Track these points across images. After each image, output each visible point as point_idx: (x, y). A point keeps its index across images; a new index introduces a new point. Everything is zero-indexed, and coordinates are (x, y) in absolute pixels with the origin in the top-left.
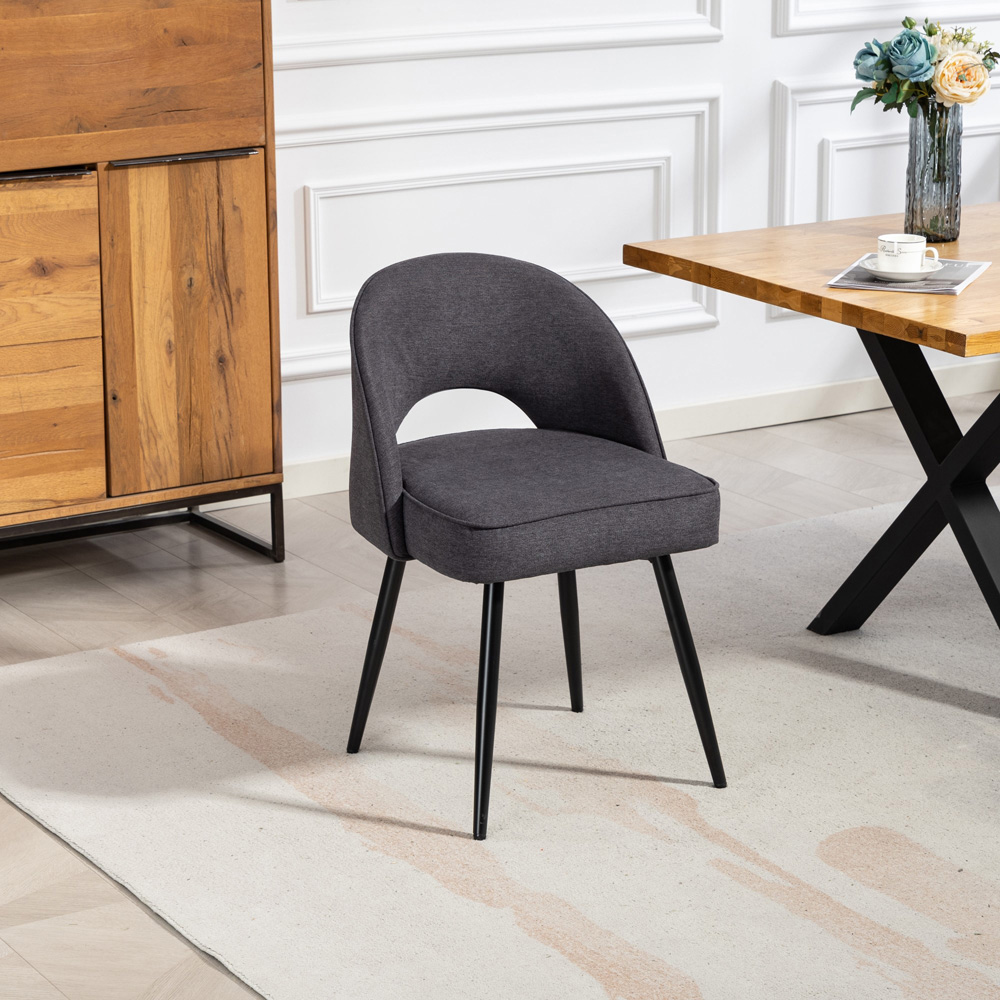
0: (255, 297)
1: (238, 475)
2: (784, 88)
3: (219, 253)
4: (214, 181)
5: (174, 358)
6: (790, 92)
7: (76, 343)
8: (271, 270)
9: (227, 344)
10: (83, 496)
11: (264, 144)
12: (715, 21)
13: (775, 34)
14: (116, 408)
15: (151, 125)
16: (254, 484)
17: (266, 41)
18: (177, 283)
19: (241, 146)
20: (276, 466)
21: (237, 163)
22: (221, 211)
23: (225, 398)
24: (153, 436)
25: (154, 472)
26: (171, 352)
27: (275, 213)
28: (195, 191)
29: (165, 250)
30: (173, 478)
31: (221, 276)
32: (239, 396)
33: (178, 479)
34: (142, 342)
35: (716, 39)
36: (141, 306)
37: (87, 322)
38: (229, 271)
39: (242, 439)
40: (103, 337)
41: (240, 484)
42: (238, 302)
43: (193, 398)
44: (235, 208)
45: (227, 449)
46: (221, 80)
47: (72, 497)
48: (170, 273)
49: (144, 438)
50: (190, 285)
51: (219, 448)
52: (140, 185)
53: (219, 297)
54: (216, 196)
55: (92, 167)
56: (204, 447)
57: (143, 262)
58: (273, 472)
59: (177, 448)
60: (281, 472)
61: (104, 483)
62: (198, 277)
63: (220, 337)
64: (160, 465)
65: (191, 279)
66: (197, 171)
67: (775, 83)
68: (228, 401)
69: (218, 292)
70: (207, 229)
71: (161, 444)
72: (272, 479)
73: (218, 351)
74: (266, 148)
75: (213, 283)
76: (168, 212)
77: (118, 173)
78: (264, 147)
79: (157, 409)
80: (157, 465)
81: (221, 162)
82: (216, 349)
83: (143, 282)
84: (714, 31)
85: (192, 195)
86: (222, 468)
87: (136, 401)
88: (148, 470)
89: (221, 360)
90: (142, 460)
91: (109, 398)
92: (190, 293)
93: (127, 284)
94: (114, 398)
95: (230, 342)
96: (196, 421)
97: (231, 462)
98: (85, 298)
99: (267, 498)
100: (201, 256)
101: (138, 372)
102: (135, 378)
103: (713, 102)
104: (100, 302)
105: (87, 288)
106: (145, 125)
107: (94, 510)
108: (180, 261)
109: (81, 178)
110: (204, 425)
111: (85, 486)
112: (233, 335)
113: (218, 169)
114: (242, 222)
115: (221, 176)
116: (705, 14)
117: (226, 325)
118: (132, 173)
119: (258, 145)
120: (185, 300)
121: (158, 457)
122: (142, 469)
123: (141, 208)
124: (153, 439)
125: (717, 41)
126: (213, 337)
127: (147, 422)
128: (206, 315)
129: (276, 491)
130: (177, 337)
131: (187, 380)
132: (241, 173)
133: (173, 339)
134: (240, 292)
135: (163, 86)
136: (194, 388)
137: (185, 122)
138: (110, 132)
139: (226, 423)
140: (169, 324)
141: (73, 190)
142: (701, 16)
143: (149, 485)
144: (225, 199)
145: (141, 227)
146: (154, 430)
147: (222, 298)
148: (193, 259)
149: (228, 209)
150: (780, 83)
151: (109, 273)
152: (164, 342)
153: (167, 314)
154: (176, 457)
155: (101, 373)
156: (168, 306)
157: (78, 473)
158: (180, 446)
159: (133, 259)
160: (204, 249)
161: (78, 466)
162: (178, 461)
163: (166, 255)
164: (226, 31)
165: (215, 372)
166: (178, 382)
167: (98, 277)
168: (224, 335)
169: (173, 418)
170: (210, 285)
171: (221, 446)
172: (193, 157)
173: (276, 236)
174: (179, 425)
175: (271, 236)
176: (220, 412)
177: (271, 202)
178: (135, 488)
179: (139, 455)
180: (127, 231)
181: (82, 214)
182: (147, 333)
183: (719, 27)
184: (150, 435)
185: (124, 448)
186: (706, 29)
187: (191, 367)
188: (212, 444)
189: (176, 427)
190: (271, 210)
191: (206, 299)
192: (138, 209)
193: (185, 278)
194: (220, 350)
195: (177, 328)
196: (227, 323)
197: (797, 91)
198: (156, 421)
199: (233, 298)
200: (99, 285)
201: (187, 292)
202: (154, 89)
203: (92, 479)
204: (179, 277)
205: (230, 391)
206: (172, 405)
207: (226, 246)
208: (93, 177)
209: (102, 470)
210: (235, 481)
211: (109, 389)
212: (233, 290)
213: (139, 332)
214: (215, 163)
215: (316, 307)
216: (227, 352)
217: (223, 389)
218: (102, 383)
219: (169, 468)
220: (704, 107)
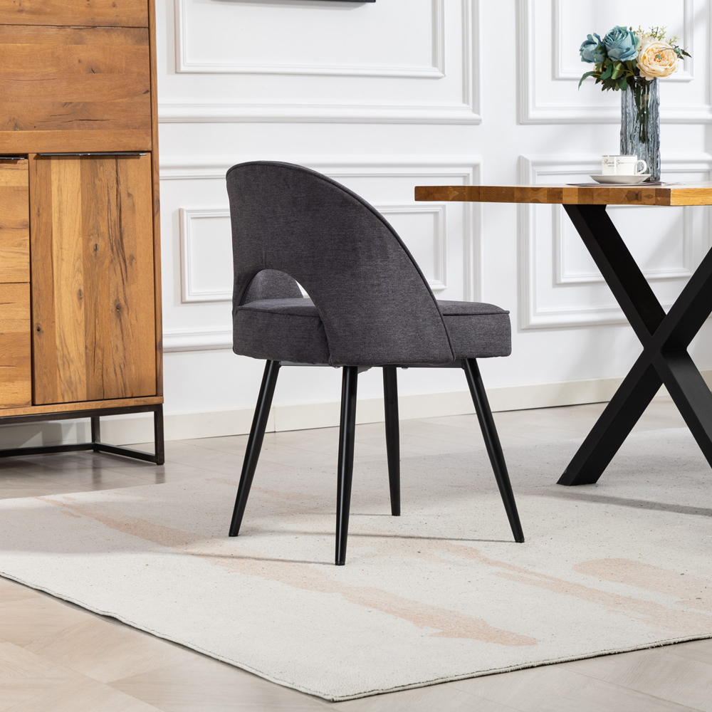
0: (143, 261)
1: (130, 396)
2: (527, 160)
3: (117, 227)
4: (114, 174)
5: (83, 303)
6: (530, 164)
7: (11, 286)
8: (156, 243)
9: (122, 295)
10: (13, 402)
11: (151, 149)
12: (476, 109)
13: (519, 123)
14: (40, 337)
15: (68, 129)
16: (142, 403)
17: (152, 75)
18: (86, 247)
19: (134, 150)
20: (159, 391)
21: (130, 162)
22: (119, 196)
23: (121, 336)
24: (67, 361)
25: (67, 389)
26: (81, 298)
27: (159, 201)
28: (100, 180)
29: (78, 223)
30: (82, 394)
31: (118, 244)
32: (131, 336)
33: (85, 395)
34: (59, 289)
35: (476, 123)
36: (59, 262)
37: (19, 270)
38: (124, 241)
39: (133, 368)
40: (31, 283)
41: (132, 402)
42: (131, 265)
43: (97, 334)
44: (129, 195)
45: (122, 375)
46: (120, 100)
47: (5, 402)
48: (81, 239)
49: (60, 362)
50: (96, 249)
51: (116, 374)
52: (60, 172)
53: (117, 260)
54: (115, 185)
55: (26, 156)
56: (105, 372)
57: (61, 229)
58: (156, 396)
59: (85, 371)
60: (162, 396)
61: (30, 394)
62: (101, 244)
63: (117, 290)
64: (72, 383)
65: (96, 245)
66: (102, 165)
67: (520, 158)
68: (123, 339)
69: (116, 257)
70: (109, 208)
71: (72, 368)
72: (155, 400)
73: (116, 300)
74: (152, 153)
75: (112, 249)
76: (80, 194)
77: (43, 162)
78: (151, 152)
79: (70, 340)
80: (70, 383)
81: (119, 160)
82: (115, 298)
83: (61, 245)
84: (475, 116)
85: (98, 182)
86: (118, 389)
87: (55, 333)
88: (63, 387)
89: (118, 308)
90: (58, 378)
91: (34, 330)
92: (96, 255)
93: (49, 244)
94: (38, 330)
95: (125, 294)
96: (99, 352)
97: (125, 385)
98: (17, 253)
99: (152, 414)
100: (104, 229)
101: (56, 311)
102: (54, 315)
103: (476, 167)
104: (29, 256)
105: (20, 245)
106: (64, 128)
107: (22, 414)
108: (89, 231)
109: (16, 163)
110: (105, 355)
111: (16, 395)
112: (127, 289)
113: (117, 165)
114: (134, 206)
115: (119, 171)
116: (468, 104)
117: (121, 282)
118: (54, 163)
119: (146, 150)
120: (91, 260)
121: (70, 377)
122: (58, 385)
123: (60, 190)
124: (67, 363)
125: (478, 124)
126: (112, 290)
127: (63, 350)
128: (107, 272)
129: (158, 410)
130: (86, 287)
131: (93, 321)
132: (134, 170)
133: (82, 289)
134: (132, 258)
135: (77, 101)
136: (97, 326)
137: (93, 129)
138: (38, 131)
139: (121, 355)
140: (80, 277)
141: (10, 172)
142: (465, 105)
143: (63, 397)
144: (122, 188)
145: (60, 204)
146: (67, 356)
147: (119, 261)
148: (98, 230)
149: (124, 195)
150: (523, 157)
151: (36, 235)
152: (76, 291)
153: (79, 270)
154: (84, 378)
155: (29, 310)
156: (79, 264)
157: (11, 385)
158: (87, 371)
159: (53, 226)
160: (106, 223)
161: (11, 379)
162: (85, 381)
163: (78, 226)
164: (124, 65)
165: (113, 315)
166: (86, 322)
167: (28, 238)
168: (121, 289)
169: (82, 349)
170: (110, 250)
171: (117, 373)
172: (99, 154)
173: (159, 218)
174: (86, 353)
175: (156, 218)
176: (117, 346)
177: (155, 193)
178: (53, 400)
179: (56, 374)
180: (50, 206)
181: (17, 190)
182: (63, 283)
183: (479, 114)
184: (65, 359)
185: (45, 368)
186: (468, 114)
187: (96, 311)
188: (111, 370)
189: (84, 355)
190: (155, 198)
191: (107, 261)
192: (58, 190)
193: (92, 244)
194: (117, 300)
195: (86, 281)
196: (123, 280)
197: (536, 164)
198: (69, 350)
199: (128, 262)
200: (28, 244)
201: (93, 254)
202: (71, 103)
203: (22, 390)
204: (88, 243)
205: (124, 331)
206: (81, 339)
207: (123, 223)
208: (25, 163)
209: (29, 384)
210: (128, 400)
211: (35, 322)
212: (127, 256)
213: (57, 281)
214: (114, 160)
215: (188, 298)
216: (122, 302)
217: (119, 329)
218: (29, 318)
219: (78, 385)
220: (469, 171)
